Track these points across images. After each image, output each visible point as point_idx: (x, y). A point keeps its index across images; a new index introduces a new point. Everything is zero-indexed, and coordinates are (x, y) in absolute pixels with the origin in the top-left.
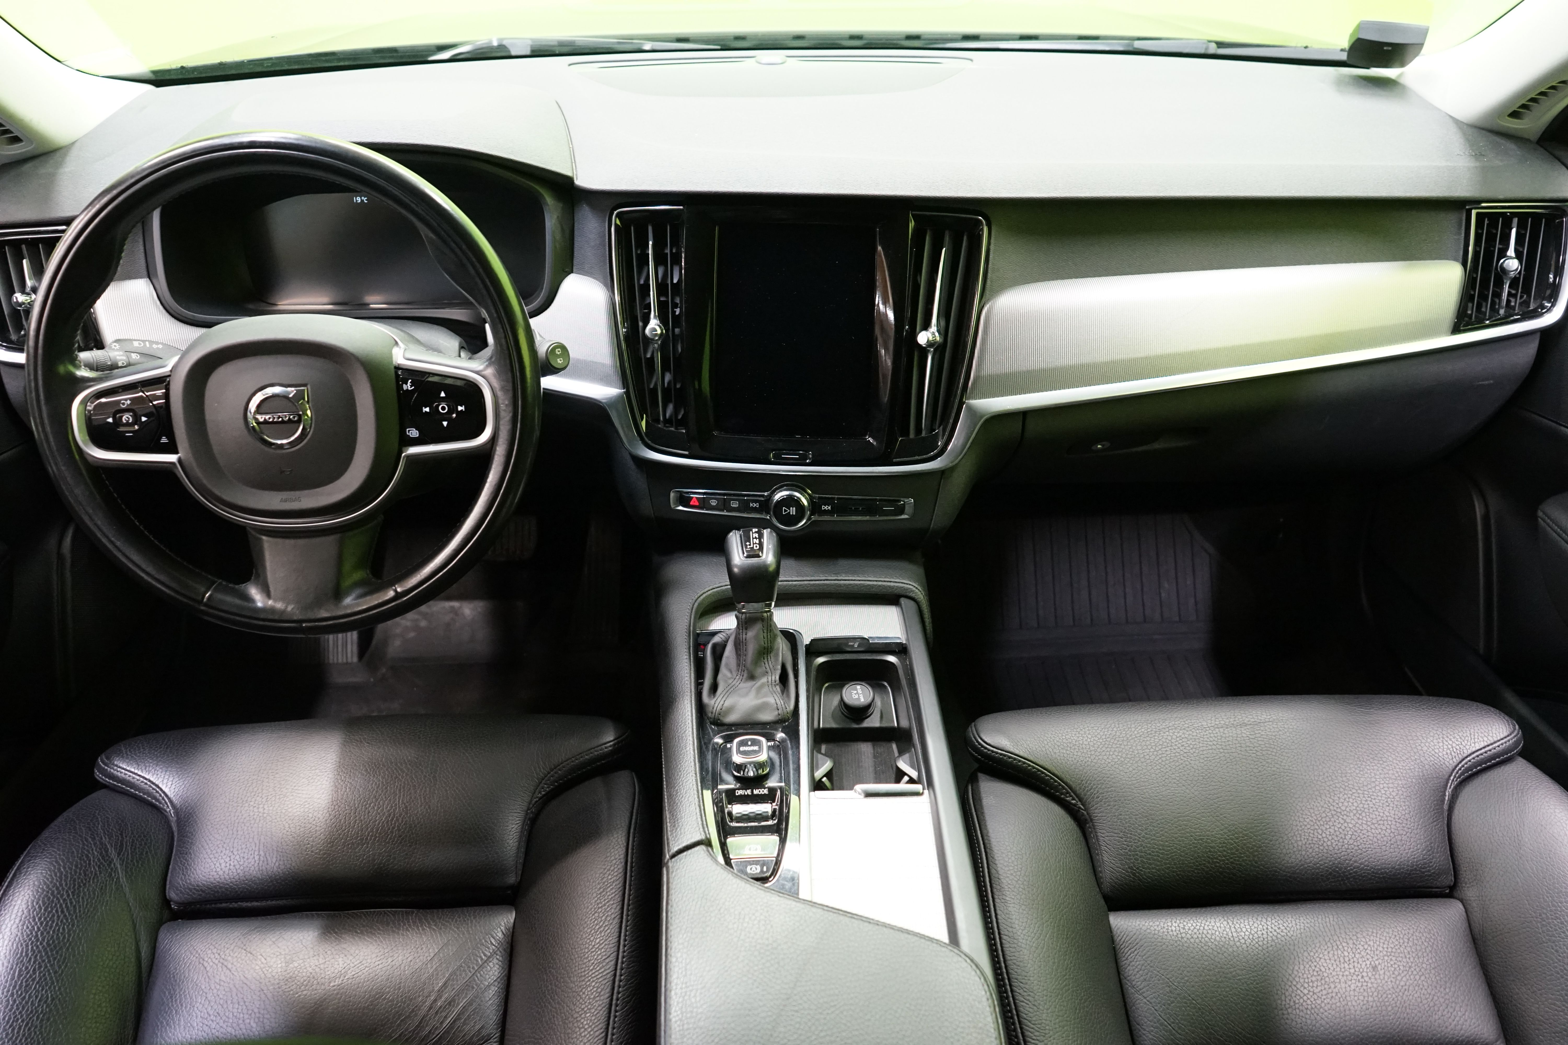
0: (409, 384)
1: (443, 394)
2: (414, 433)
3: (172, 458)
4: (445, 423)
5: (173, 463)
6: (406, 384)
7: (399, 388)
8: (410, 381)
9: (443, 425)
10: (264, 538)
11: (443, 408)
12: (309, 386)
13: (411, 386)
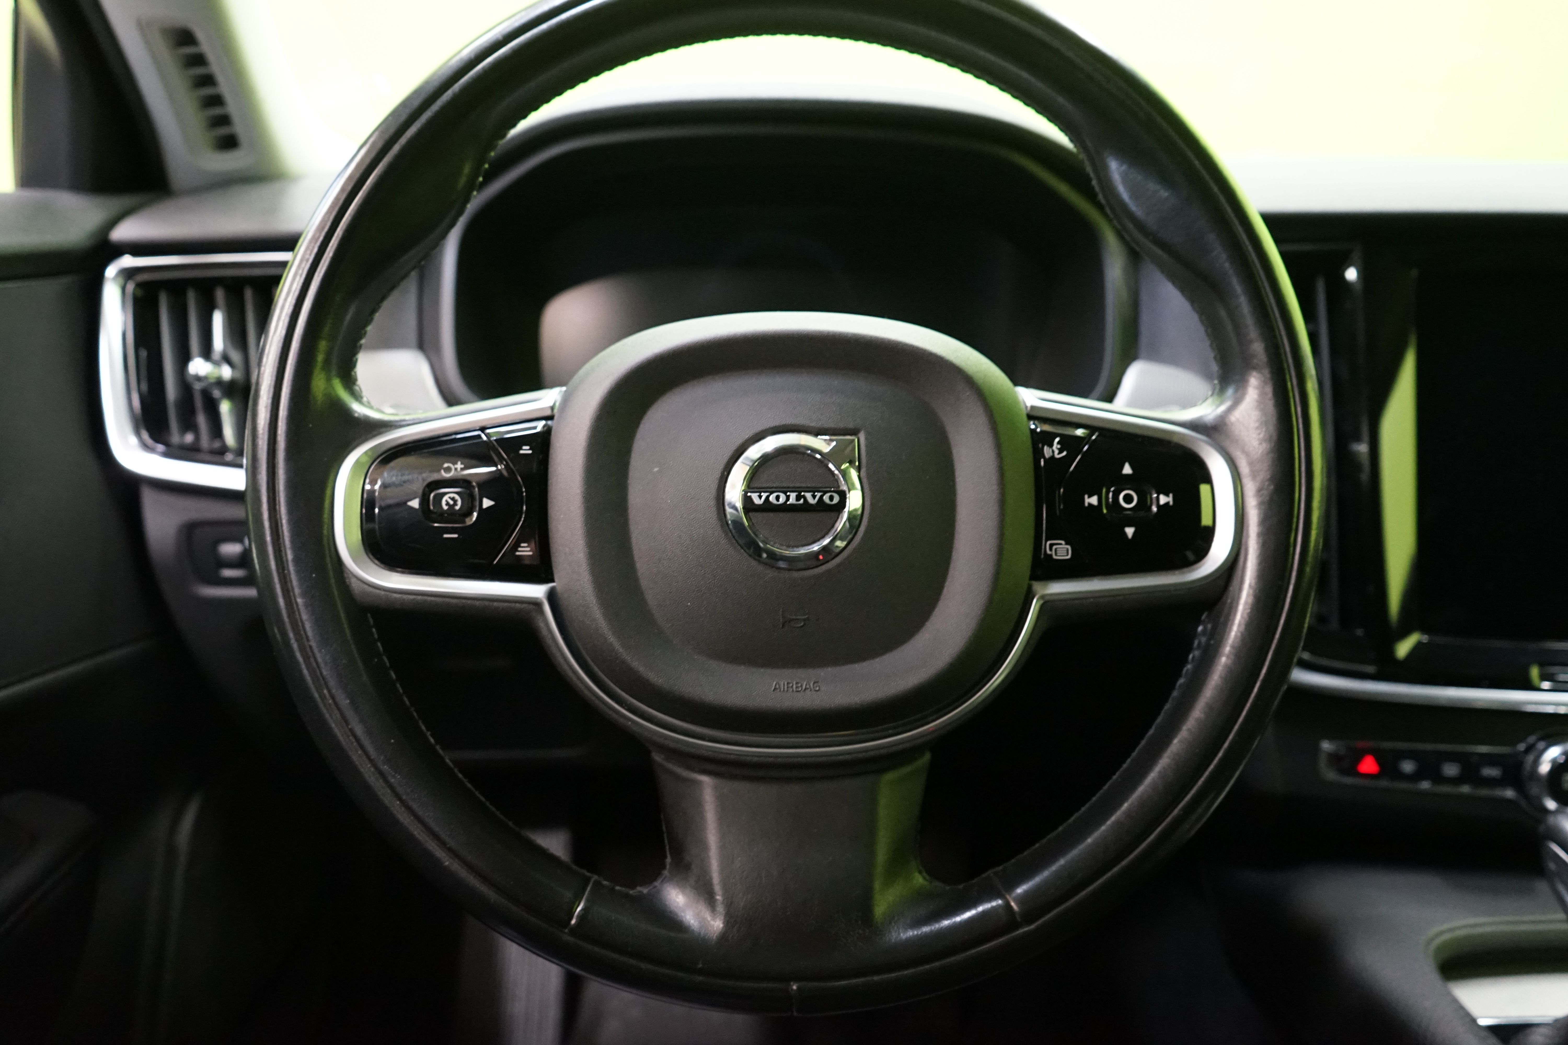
0: (1056, 446)
1: (1127, 470)
2: (1062, 551)
3: (536, 591)
4: (1130, 531)
5: (535, 604)
6: (1051, 445)
7: (1038, 453)
8: (1057, 440)
9: (1125, 534)
10: (705, 779)
11: (1128, 499)
12: (862, 436)
13: (1060, 452)
